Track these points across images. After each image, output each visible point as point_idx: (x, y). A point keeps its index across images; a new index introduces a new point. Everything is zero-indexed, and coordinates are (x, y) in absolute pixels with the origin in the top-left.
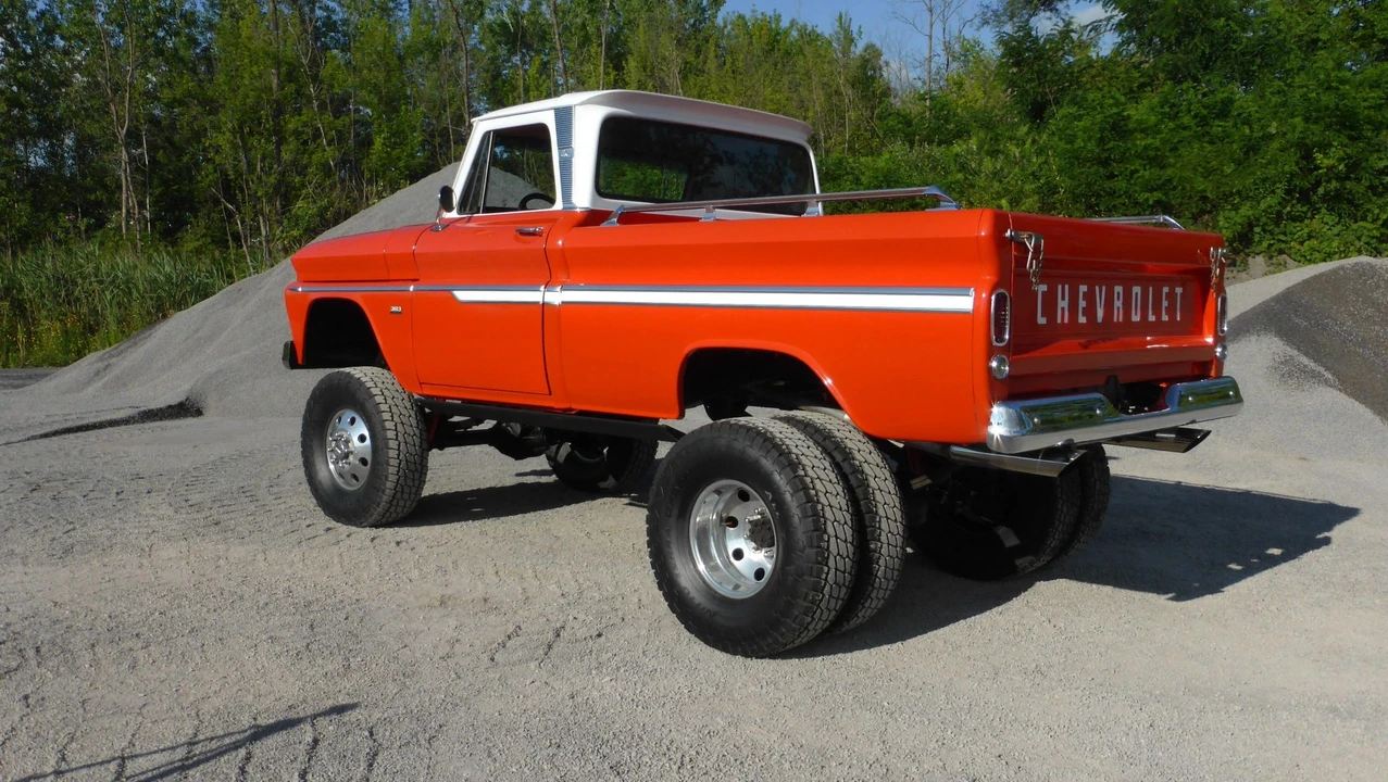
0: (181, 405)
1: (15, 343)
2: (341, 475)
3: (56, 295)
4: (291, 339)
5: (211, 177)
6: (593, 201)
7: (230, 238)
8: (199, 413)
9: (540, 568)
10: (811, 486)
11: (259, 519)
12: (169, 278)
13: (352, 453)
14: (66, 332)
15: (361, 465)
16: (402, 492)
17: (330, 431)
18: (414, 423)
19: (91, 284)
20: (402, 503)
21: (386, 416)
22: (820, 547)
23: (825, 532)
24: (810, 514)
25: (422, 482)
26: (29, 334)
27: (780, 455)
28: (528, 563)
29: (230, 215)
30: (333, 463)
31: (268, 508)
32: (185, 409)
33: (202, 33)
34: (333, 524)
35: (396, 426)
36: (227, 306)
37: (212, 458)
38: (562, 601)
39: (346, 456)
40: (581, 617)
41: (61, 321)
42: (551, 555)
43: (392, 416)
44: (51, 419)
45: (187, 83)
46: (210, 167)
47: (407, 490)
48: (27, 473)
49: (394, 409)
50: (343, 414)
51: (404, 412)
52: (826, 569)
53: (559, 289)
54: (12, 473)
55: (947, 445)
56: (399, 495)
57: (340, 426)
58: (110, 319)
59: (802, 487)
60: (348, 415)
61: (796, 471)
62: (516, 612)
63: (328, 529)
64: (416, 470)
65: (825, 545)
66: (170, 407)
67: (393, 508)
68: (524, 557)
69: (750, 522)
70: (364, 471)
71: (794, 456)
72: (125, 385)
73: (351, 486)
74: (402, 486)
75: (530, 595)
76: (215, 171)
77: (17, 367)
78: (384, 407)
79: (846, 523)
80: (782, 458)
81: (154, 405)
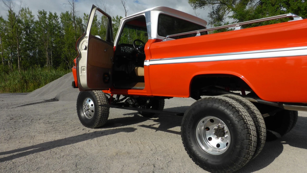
0: (54, 99)
1: (24, 88)
2: (87, 115)
3: (32, 79)
4: (74, 80)
5: (63, 56)
6: (157, 36)
7: (67, 68)
8: (58, 100)
9: (142, 140)
10: (244, 118)
11: (65, 127)
12: (54, 75)
13: (89, 109)
14: (34, 85)
15: (92, 112)
16: (103, 119)
17: (84, 103)
18: (105, 101)
19: (39, 76)
20: (102, 122)
21: (98, 99)
22: (249, 139)
23: (251, 134)
24: (246, 128)
25: (108, 116)
26: (27, 86)
27: (233, 108)
28: (138, 139)
29: (67, 63)
30: (85, 111)
31: (68, 123)
32: (55, 100)
33: (62, 31)
34: (85, 127)
35: (101, 102)
36: (65, 78)
37: (58, 110)
38: (152, 152)
39: (88, 110)
40: (159, 158)
41: (33, 83)
42: (144, 136)
43: (100, 99)
44: (25, 102)
45: (59, 39)
46: (63, 54)
47: (104, 118)
48: (12, 115)
49: (100, 97)
50: (87, 99)
51: (103, 98)
52: (251, 146)
53: (148, 61)
54: (8, 115)
55: (281, 103)
56: (102, 120)
57: (86, 102)
58: (43, 83)
59: (241, 118)
60: (88, 99)
61: (239, 113)
62: (139, 157)
63: (83, 129)
64: (106, 113)
65: (251, 138)
66: (52, 99)
67: (100, 123)
68: (137, 137)
69: (214, 129)
70: (93, 114)
71: (237, 108)
72: (43, 95)
73: (89, 117)
74: (103, 118)
75: (142, 150)
76: (64, 55)
77: (24, 92)
78: (98, 97)
79: (255, 130)
80: (233, 109)
81: (48, 99)
